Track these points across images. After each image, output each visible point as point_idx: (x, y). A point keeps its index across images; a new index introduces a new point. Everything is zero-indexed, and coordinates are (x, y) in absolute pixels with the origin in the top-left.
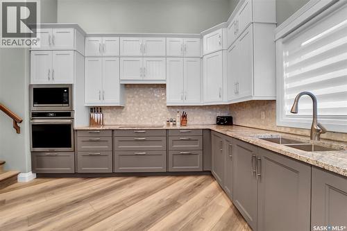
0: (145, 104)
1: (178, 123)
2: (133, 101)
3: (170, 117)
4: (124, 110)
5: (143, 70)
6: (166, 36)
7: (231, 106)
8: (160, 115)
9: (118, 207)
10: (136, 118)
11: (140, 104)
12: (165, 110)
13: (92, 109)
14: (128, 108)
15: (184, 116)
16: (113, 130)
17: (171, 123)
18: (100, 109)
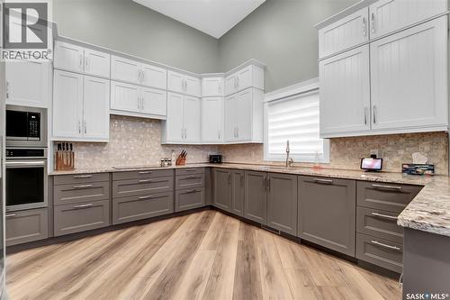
0: (136, 141)
1: (174, 163)
2: (119, 136)
3: (164, 156)
4: (105, 148)
5: (141, 102)
6: (167, 68)
7: (220, 146)
8: (154, 154)
9: (153, 248)
10: (124, 157)
11: (128, 139)
12: (159, 148)
13: (59, 145)
14: (112, 146)
15: (183, 155)
16: (111, 173)
17: (166, 163)
18: (71, 145)
